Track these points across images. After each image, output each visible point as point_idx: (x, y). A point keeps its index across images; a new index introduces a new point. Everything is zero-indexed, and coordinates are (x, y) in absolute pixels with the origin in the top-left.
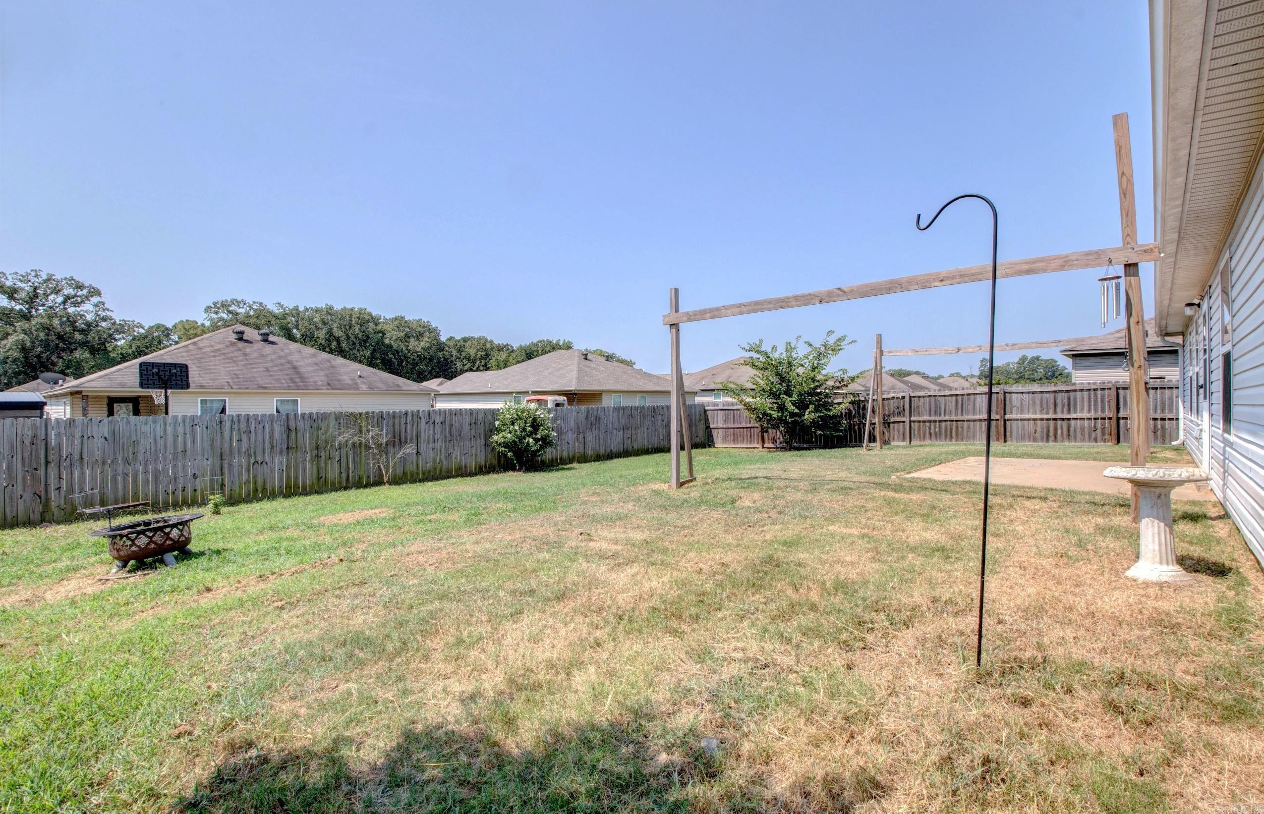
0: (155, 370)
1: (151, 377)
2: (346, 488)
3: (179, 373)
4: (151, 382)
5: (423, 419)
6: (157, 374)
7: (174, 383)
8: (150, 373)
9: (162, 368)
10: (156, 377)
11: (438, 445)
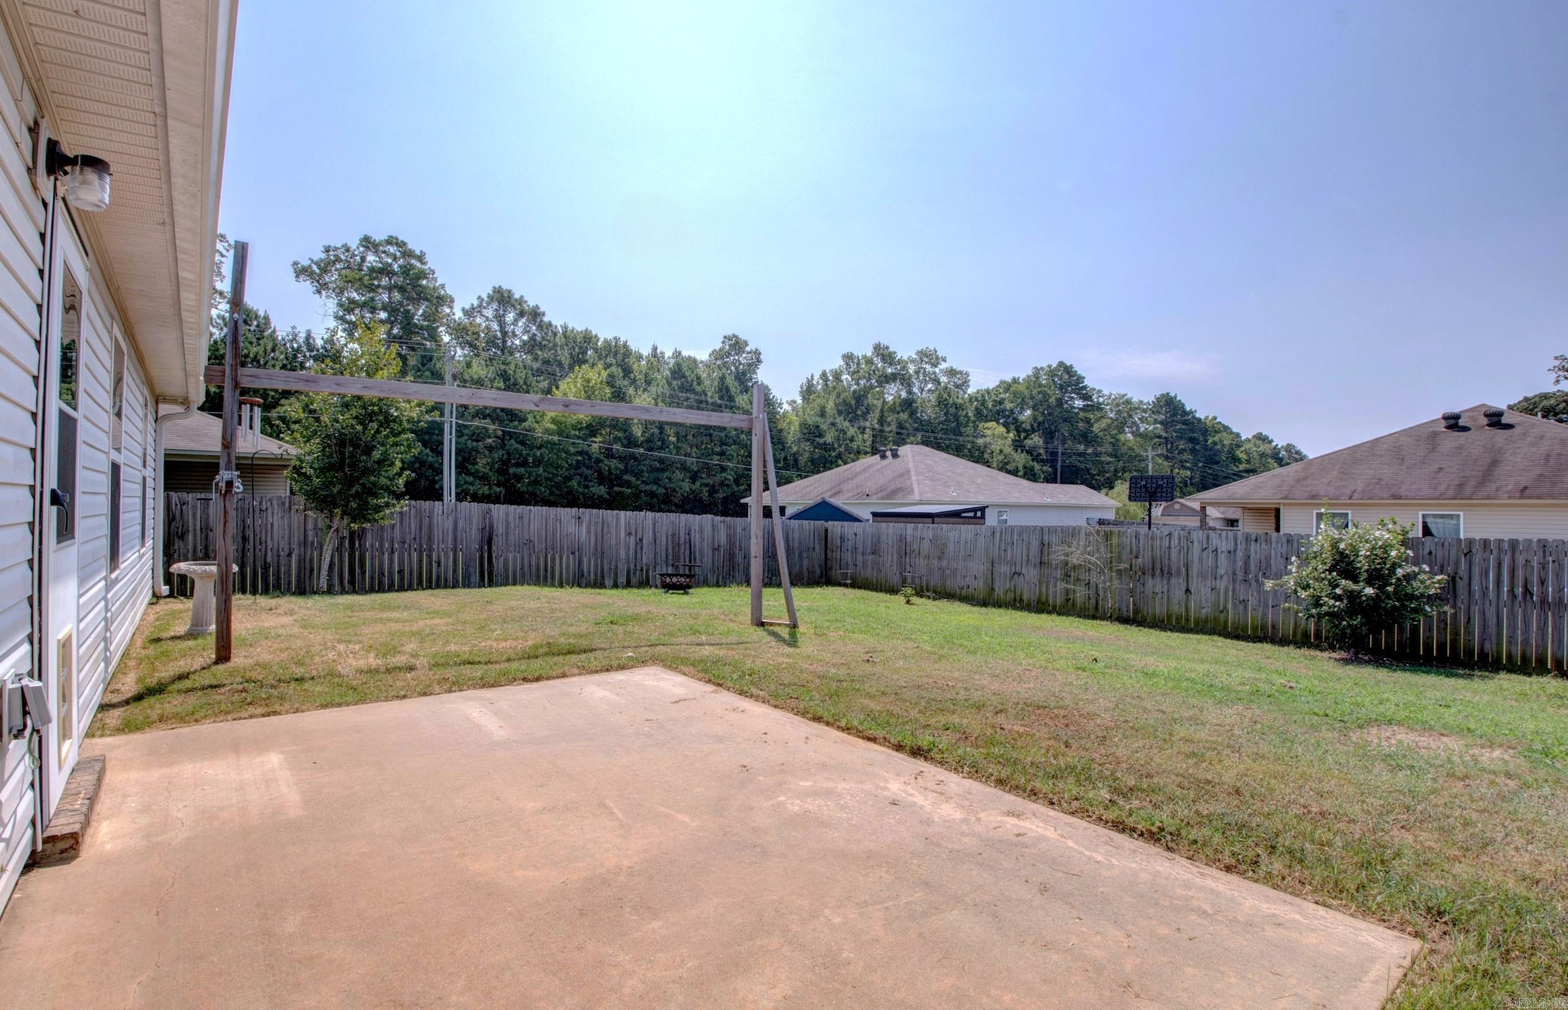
0: (1143, 483)
1: (1138, 490)
2: (1094, 617)
3: (1165, 485)
4: (1138, 495)
5: (1196, 544)
6: (1145, 486)
7: (1159, 495)
8: (1138, 485)
9: (1149, 481)
10: (1143, 490)
11: (1222, 585)
